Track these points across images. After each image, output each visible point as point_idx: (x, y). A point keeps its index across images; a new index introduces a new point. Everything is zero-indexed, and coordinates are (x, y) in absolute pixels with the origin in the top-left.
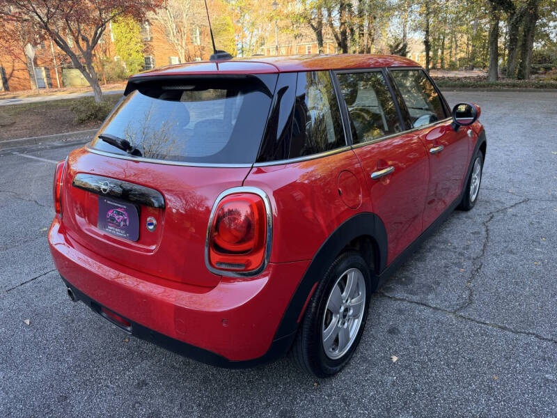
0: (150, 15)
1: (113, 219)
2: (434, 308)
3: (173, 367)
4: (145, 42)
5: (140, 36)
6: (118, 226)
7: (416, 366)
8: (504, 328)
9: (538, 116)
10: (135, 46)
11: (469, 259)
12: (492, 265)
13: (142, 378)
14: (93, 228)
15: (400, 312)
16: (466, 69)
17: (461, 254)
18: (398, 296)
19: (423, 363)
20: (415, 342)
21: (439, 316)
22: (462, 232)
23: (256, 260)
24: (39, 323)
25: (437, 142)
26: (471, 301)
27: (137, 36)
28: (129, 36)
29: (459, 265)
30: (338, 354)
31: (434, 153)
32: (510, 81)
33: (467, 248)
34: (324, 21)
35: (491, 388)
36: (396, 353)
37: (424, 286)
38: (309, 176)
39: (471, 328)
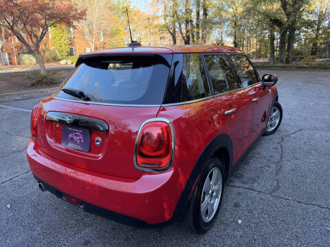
0: (75, 23)
1: (72, 139)
2: (259, 191)
3: (106, 231)
4: (70, 39)
5: (67, 36)
6: (76, 143)
7: (253, 226)
8: (300, 202)
9: (300, 84)
10: (65, 41)
11: (274, 163)
12: (287, 166)
13: (86, 239)
14: (59, 145)
15: (239, 194)
16: (256, 58)
17: (269, 160)
18: (236, 185)
19: (256, 223)
20: (250, 212)
21: (262, 196)
22: (268, 148)
23: (165, 161)
24: (16, 207)
25: (255, 96)
26: (279, 187)
27: (66, 35)
28: (61, 35)
29: (269, 167)
30: (208, 219)
31: (254, 101)
32: (282, 65)
33: (271, 157)
34: (177, 30)
35: (298, 237)
36: (240, 218)
37: (250, 179)
38: (188, 114)
39: (281, 202)
